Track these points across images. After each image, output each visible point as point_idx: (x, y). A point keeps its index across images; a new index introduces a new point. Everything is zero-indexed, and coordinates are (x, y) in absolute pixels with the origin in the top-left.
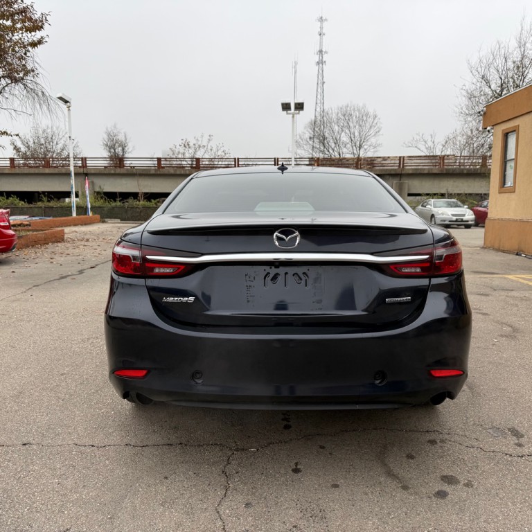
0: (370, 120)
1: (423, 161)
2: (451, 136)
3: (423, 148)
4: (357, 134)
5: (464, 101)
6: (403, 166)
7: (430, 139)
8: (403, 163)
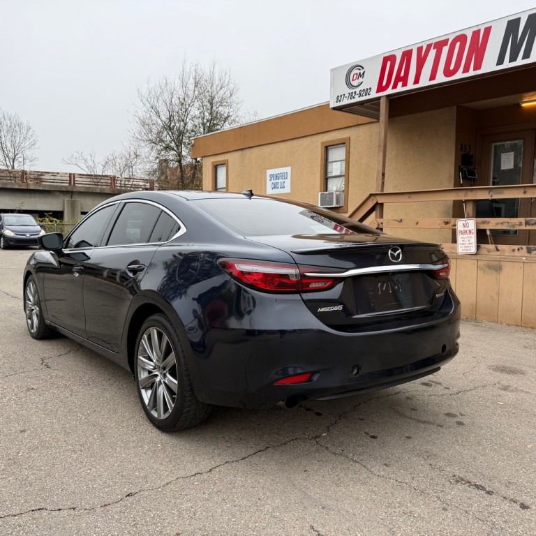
0: (24, 131)
1: (85, 180)
2: (111, 158)
3: (83, 166)
4: (9, 145)
5: (137, 127)
6: (74, 183)
7: (89, 158)
8: (74, 180)
